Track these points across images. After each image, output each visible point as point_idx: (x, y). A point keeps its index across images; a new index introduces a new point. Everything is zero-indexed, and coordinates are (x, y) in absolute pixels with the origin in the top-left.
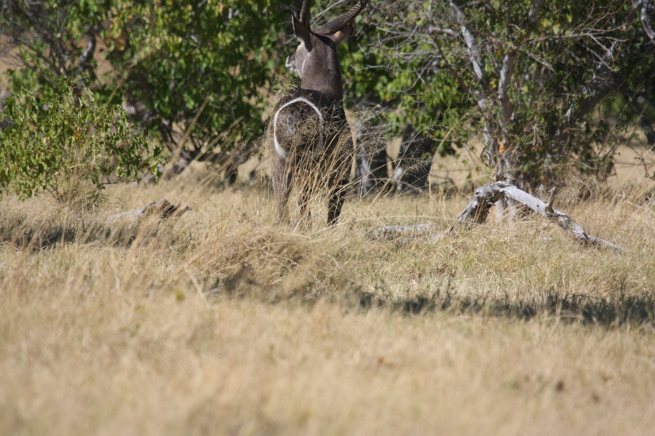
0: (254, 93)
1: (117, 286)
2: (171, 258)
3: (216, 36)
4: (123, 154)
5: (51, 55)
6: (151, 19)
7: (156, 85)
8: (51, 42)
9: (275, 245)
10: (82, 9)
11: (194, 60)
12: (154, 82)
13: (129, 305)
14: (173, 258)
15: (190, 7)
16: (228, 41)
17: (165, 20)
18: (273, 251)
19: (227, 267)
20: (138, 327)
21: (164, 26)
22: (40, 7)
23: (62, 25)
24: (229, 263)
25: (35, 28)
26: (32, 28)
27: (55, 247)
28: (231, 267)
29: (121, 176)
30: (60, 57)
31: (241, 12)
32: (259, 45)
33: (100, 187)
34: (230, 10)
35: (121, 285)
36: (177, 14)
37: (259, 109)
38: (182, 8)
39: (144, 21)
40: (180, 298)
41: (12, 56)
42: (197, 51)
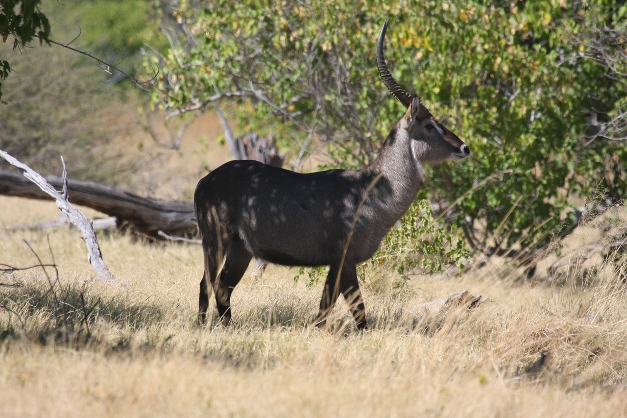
0: (554, 193)
1: (423, 371)
2: (473, 346)
3: (519, 137)
4: (428, 247)
5: (361, 153)
6: (457, 120)
7: (460, 184)
8: (362, 141)
9: (574, 336)
10: (392, 110)
11: (497, 160)
12: (458, 181)
13: (434, 387)
14: (475, 346)
15: (494, 109)
16: (531, 141)
17: (470, 121)
18: (571, 342)
19: (527, 356)
20: (442, 409)
21: (470, 126)
22: (352, 108)
23: (373, 125)
24: (528, 352)
25: (347, 128)
26: (343, 128)
27: (362, 334)
28: (530, 356)
29: (426, 267)
30: (369, 156)
31: (544, 115)
32: (560, 145)
33: (406, 278)
34: (533, 112)
35: (427, 369)
36: (482, 115)
37: (559, 208)
38: (487, 110)
39: (451, 122)
40: (483, 382)
41: (324, 154)
42: (501, 152)
